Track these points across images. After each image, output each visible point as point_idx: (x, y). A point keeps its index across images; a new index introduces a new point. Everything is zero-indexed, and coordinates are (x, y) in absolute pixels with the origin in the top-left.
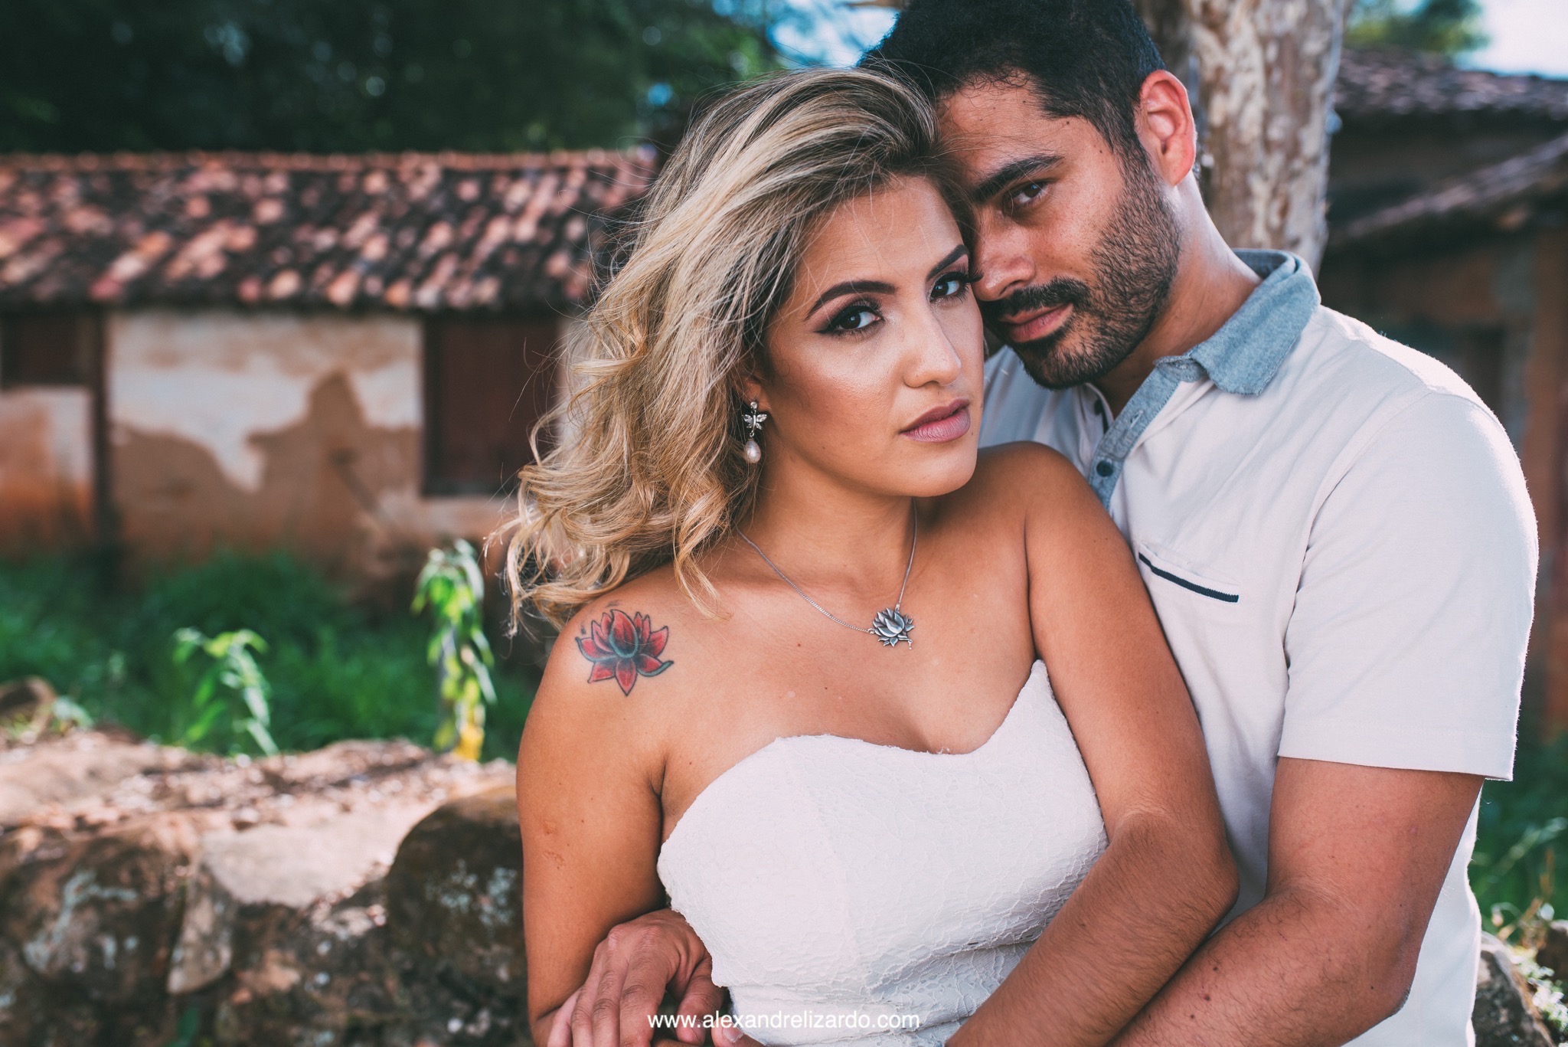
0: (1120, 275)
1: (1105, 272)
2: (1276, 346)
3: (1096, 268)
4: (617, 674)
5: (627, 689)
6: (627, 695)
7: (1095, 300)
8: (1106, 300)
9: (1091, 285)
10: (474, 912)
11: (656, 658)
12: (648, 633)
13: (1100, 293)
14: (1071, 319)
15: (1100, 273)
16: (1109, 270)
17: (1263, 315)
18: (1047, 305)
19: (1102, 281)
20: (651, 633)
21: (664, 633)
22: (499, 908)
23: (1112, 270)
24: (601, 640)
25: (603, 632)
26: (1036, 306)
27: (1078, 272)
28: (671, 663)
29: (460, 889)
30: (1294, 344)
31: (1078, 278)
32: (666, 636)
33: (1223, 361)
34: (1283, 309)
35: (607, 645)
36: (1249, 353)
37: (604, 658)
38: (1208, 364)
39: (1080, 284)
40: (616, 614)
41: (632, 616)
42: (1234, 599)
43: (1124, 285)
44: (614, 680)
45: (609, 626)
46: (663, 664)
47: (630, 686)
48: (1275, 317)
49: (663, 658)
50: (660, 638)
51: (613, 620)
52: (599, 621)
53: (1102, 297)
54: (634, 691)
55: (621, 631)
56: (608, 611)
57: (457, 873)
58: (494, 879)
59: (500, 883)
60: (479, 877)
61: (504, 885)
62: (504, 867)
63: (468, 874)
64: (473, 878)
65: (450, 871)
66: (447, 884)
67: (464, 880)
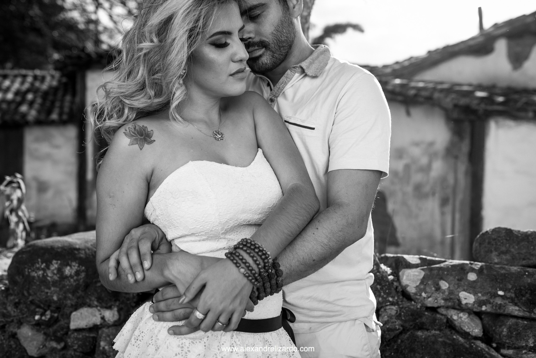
0: (279, 40)
1: (275, 39)
2: (322, 65)
3: (272, 37)
4: (138, 143)
5: (141, 148)
6: (141, 150)
7: (272, 47)
8: (275, 47)
9: (270, 43)
10: (45, 276)
11: (150, 139)
12: (147, 131)
13: (273, 45)
14: (264, 52)
15: (274, 39)
16: (276, 39)
18: (258, 47)
19: (274, 42)
20: (148, 131)
21: (152, 132)
22: (54, 274)
23: (277, 39)
24: (133, 132)
25: (133, 130)
26: (254, 47)
27: (267, 38)
28: (155, 141)
29: (39, 269)
30: (326, 64)
31: (267, 40)
32: (152, 133)
33: (308, 67)
35: (135, 134)
36: (314, 66)
37: (134, 138)
39: (268, 42)
40: (136, 126)
41: (142, 126)
42: (313, 129)
43: (280, 44)
44: (137, 145)
45: (135, 129)
46: (152, 141)
47: (142, 147)
48: (321, 57)
49: (152, 139)
50: (151, 133)
51: (136, 127)
52: (131, 127)
53: (274, 47)
54: (143, 148)
55: (139, 130)
56: (133, 125)
57: (38, 263)
58: (52, 264)
59: (55, 265)
60: (46, 264)
61: (56, 266)
62: (56, 260)
63: (42, 263)
64: (44, 264)
65: (35, 263)
66: (35, 267)
67: (41, 265)
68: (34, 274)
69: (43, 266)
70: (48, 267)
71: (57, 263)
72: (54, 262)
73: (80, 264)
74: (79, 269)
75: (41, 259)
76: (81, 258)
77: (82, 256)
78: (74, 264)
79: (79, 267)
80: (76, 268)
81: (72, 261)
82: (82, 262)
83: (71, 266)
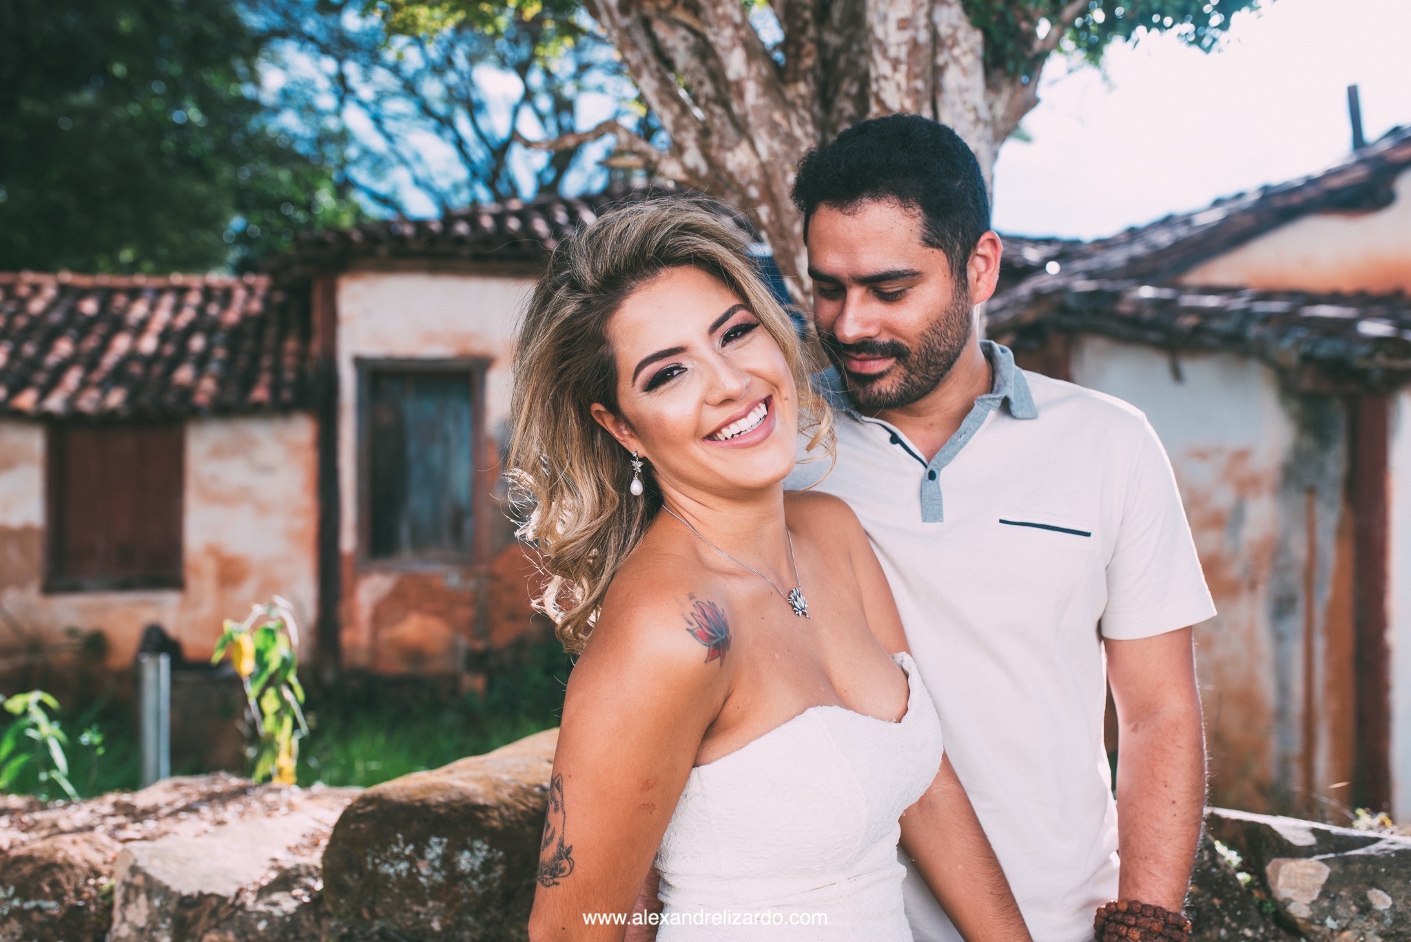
3: (920, 342)
7: (912, 360)
10: (413, 876)
22: (435, 869)
29: (398, 857)
31: (907, 344)
39: (907, 348)
53: (916, 360)
57: (397, 844)
58: (430, 846)
59: (435, 849)
60: (416, 845)
61: (439, 850)
62: (437, 836)
63: (406, 844)
64: (411, 847)
65: (390, 843)
66: (388, 854)
67: (404, 849)
68: (387, 869)
69: (408, 850)
70: (419, 852)
71: (441, 843)
72: (434, 840)
73: (493, 845)
74: (490, 856)
75: (403, 834)
76: (493, 830)
77: (495, 824)
78: (478, 844)
79: (489, 851)
80: (484, 853)
81: (474, 838)
82: (495, 839)
83: (471, 850)
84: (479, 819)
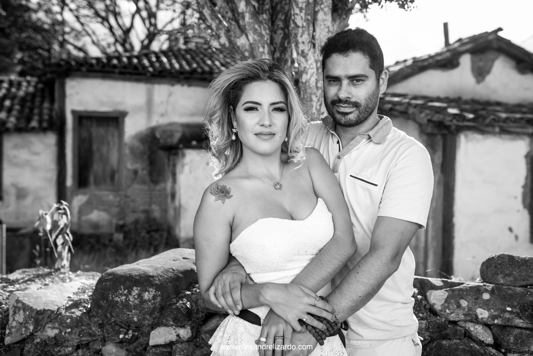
2: (385, 134)
3: (364, 102)
6: (223, 203)
7: (361, 109)
9: (362, 105)
10: (127, 301)
11: (229, 195)
13: (363, 108)
14: (354, 110)
17: (382, 127)
18: (352, 105)
20: (227, 189)
21: (230, 189)
22: (135, 299)
25: (217, 190)
26: (350, 105)
27: (361, 101)
29: (121, 294)
30: (389, 134)
33: (374, 136)
34: (386, 126)
35: (218, 192)
36: (379, 135)
37: (218, 195)
38: (371, 136)
39: (360, 104)
40: (218, 186)
41: (222, 186)
42: (376, 185)
44: (220, 200)
45: (218, 188)
46: (231, 196)
47: (224, 201)
48: (384, 128)
52: (215, 187)
56: (216, 185)
57: (121, 290)
58: (133, 290)
59: (135, 291)
60: (128, 291)
61: (137, 292)
62: (136, 287)
63: (125, 290)
64: (127, 291)
65: (119, 290)
66: (118, 293)
67: (124, 292)
68: (117, 299)
70: (130, 293)
71: (137, 289)
73: (156, 290)
74: (155, 293)
75: (123, 286)
76: (156, 285)
77: (157, 282)
78: (151, 289)
79: (155, 292)
80: (153, 293)
81: (149, 288)
82: (158, 287)
83: (149, 292)
84: (151, 281)
